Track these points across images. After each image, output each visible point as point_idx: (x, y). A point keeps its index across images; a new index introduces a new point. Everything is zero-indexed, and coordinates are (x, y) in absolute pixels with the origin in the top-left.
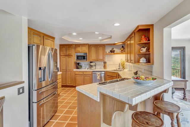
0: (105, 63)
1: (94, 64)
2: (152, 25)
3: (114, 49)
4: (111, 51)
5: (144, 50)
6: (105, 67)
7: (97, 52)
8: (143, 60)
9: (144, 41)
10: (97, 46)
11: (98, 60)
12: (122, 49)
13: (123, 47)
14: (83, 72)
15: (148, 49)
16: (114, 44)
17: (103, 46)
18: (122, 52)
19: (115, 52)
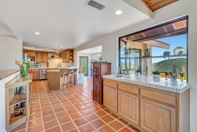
0: (48, 64)
1: (40, 64)
2: (74, 49)
3: (54, 55)
4: (52, 57)
5: (71, 57)
6: (48, 66)
7: (42, 57)
8: (71, 61)
9: (71, 54)
10: (42, 53)
11: (42, 62)
12: (59, 56)
13: (60, 54)
14: (32, 70)
15: (73, 57)
16: (54, 52)
17: (47, 53)
18: (60, 57)
19: (55, 57)
